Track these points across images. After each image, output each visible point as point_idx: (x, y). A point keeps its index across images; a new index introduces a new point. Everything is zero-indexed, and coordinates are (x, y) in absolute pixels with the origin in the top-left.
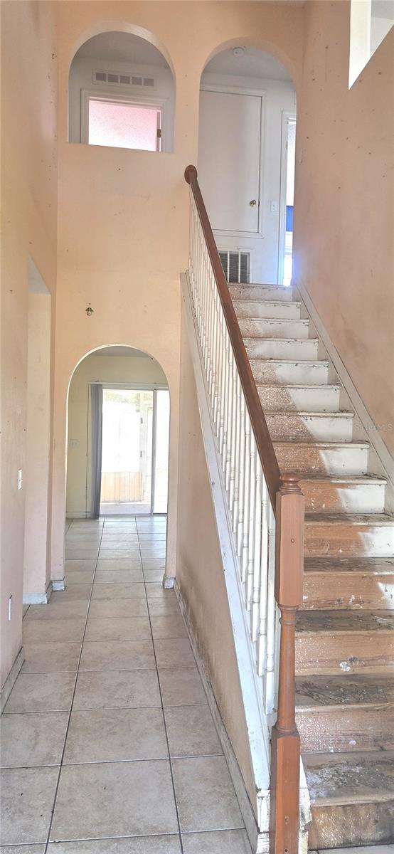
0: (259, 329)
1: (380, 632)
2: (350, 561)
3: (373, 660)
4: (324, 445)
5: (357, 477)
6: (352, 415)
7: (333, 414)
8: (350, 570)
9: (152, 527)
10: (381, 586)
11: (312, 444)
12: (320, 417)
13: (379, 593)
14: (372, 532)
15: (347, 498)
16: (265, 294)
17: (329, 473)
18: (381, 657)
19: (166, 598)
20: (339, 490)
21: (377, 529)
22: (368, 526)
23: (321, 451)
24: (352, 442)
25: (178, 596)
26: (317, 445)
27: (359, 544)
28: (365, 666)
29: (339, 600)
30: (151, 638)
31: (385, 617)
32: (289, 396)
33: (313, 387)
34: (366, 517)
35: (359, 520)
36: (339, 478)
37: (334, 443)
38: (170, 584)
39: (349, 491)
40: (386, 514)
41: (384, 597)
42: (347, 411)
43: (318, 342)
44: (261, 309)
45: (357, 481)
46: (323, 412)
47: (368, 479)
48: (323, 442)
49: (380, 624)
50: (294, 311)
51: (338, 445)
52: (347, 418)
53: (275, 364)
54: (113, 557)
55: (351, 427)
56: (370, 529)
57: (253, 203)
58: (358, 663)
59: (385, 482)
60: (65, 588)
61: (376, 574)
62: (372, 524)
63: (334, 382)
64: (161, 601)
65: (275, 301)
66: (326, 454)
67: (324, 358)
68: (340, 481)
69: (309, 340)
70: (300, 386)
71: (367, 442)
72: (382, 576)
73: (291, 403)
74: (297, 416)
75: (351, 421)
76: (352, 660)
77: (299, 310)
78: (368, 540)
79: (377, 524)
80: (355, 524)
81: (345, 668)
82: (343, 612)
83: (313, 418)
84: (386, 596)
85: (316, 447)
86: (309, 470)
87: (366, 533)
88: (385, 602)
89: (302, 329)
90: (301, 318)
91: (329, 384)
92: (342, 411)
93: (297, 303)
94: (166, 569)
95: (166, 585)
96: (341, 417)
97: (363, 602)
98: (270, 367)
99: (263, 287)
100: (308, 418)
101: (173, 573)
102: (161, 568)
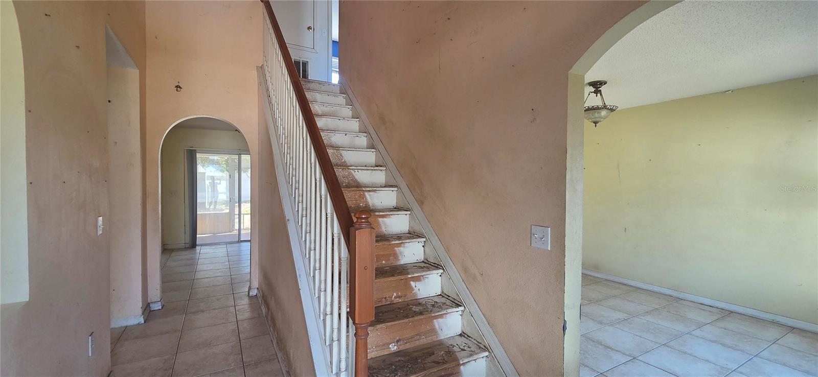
0: (318, 110)
1: (416, 318)
2: (390, 268)
3: (412, 338)
4: (368, 189)
5: (391, 210)
6: (385, 169)
7: (372, 168)
8: (393, 276)
9: (240, 251)
10: (413, 284)
11: (360, 189)
12: (364, 169)
13: (411, 289)
14: (404, 247)
15: (385, 224)
16: (321, 87)
17: (372, 208)
18: (417, 335)
19: (250, 304)
20: (380, 219)
21: (407, 245)
22: (402, 243)
23: (366, 193)
24: (385, 187)
25: (260, 302)
26: (364, 189)
27: (396, 256)
28: (406, 343)
29: (385, 298)
30: (238, 340)
31: (416, 305)
32: (341, 156)
33: (358, 149)
34: (399, 237)
35: (395, 239)
36: (380, 211)
37: (374, 188)
38: (254, 292)
39: (386, 220)
40: (410, 234)
41: (414, 291)
42: (381, 166)
43: (359, 121)
44: (318, 97)
45: (391, 213)
46: (365, 167)
47: (397, 211)
48: (367, 187)
49: (415, 311)
50: (341, 100)
51: (378, 189)
52: (381, 170)
53: (331, 134)
54: (207, 276)
55: (384, 176)
56: (403, 245)
57: (309, 28)
58: (402, 342)
59: (409, 212)
60: (162, 308)
61: (410, 276)
62: (403, 241)
63: (371, 146)
64: (246, 307)
65: (328, 93)
66: (370, 195)
67: (363, 130)
68: (381, 214)
69: (353, 119)
70: (349, 149)
71: (396, 186)
72: (413, 277)
73: (343, 161)
74: (348, 169)
75: (384, 172)
76: (398, 341)
77: (345, 100)
78: (401, 253)
79: (407, 241)
80: (393, 242)
81: (393, 348)
82: (389, 306)
83: (359, 171)
84: (416, 290)
85: (363, 190)
86: (359, 207)
87: (400, 248)
88: (415, 294)
89: (347, 111)
90: (346, 105)
91: (367, 148)
92: (377, 166)
93: (343, 95)
94: (250, 282)
95: (251, 294)
96: (377, 170)
97: (402, 297)
98: (328, 135)
99: (320, 83)
100: (356, 171)
101: (256, 284)
102: (247, 281)
